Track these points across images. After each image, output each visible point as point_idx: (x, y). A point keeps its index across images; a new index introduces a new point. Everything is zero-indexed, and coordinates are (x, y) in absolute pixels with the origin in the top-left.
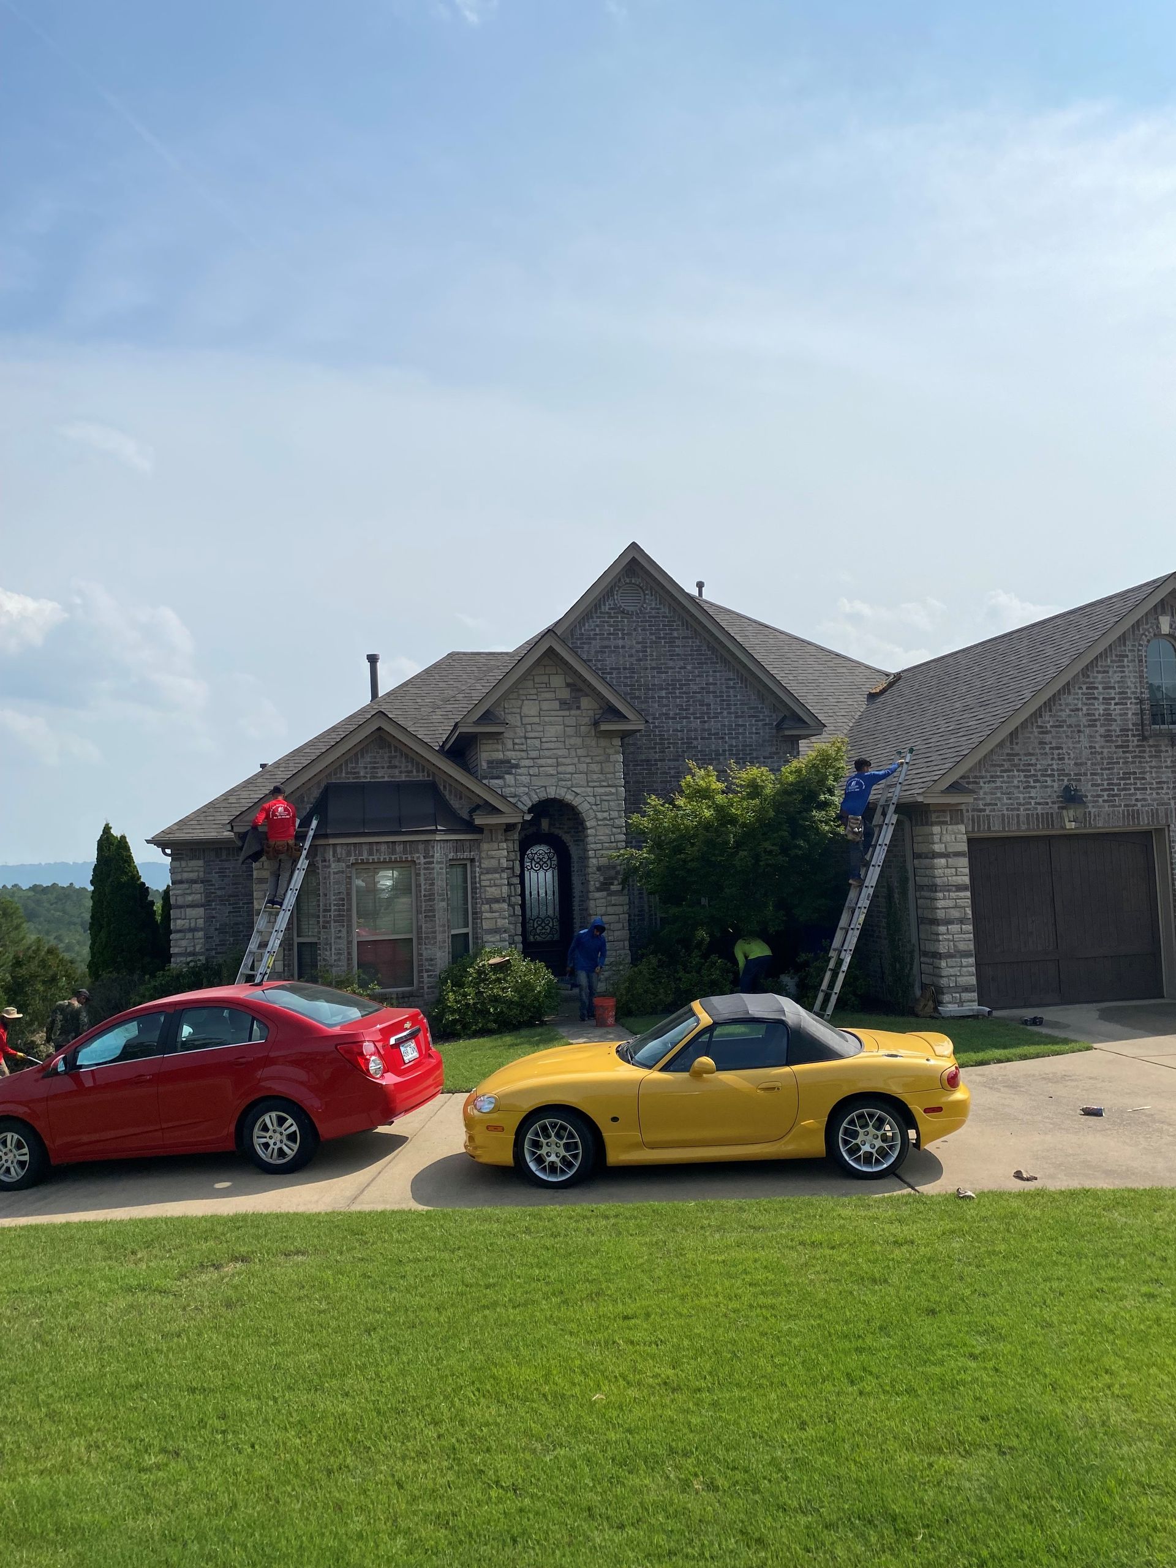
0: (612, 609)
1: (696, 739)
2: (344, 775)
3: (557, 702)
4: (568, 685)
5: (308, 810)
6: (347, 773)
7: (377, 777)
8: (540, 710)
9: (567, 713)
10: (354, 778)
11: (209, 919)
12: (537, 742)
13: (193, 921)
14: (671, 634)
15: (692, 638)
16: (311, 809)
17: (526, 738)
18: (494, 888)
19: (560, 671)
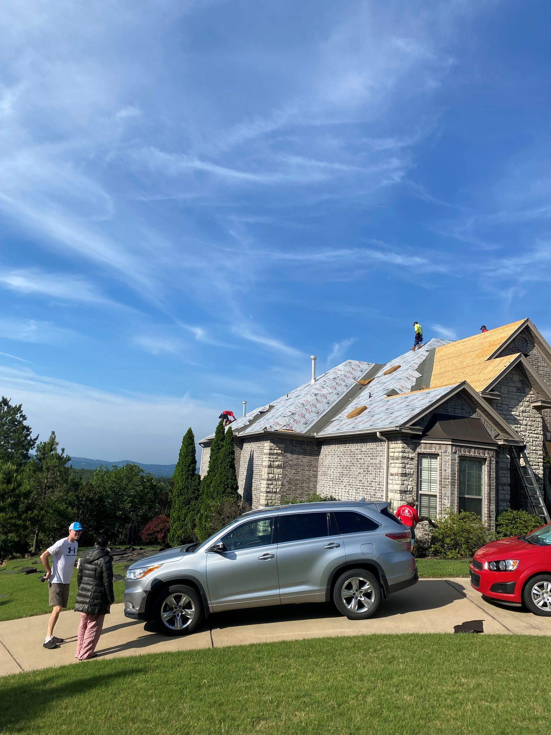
0: (514, 347)
1: (547, 416)
2: (442, 410)
3: (516, 388)
4: (520, 381)
5: (425, 425)
6: (443, 409)
7: (456, 413)
8: (508, 391)
9: (519, 394)
10: (446, 412)
11: (284, 476)
12: (507, 407)
13: (277, 476)
14: (538, 364)
15: (546, 367)
16: (427, 425)
17: (502, 404)
18: (504, 478)
19: (517, 374)
